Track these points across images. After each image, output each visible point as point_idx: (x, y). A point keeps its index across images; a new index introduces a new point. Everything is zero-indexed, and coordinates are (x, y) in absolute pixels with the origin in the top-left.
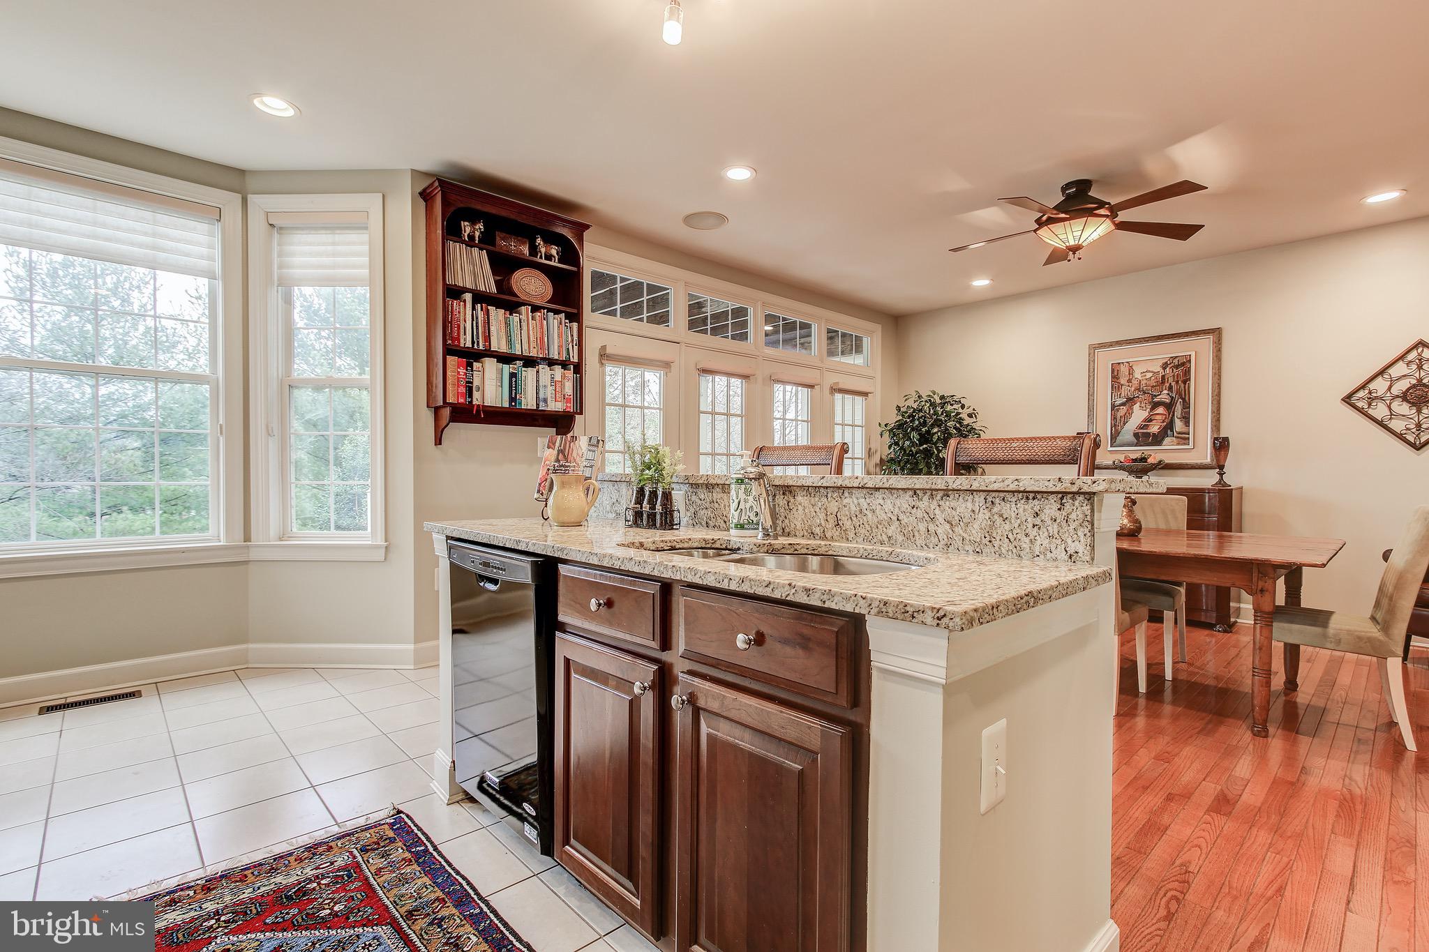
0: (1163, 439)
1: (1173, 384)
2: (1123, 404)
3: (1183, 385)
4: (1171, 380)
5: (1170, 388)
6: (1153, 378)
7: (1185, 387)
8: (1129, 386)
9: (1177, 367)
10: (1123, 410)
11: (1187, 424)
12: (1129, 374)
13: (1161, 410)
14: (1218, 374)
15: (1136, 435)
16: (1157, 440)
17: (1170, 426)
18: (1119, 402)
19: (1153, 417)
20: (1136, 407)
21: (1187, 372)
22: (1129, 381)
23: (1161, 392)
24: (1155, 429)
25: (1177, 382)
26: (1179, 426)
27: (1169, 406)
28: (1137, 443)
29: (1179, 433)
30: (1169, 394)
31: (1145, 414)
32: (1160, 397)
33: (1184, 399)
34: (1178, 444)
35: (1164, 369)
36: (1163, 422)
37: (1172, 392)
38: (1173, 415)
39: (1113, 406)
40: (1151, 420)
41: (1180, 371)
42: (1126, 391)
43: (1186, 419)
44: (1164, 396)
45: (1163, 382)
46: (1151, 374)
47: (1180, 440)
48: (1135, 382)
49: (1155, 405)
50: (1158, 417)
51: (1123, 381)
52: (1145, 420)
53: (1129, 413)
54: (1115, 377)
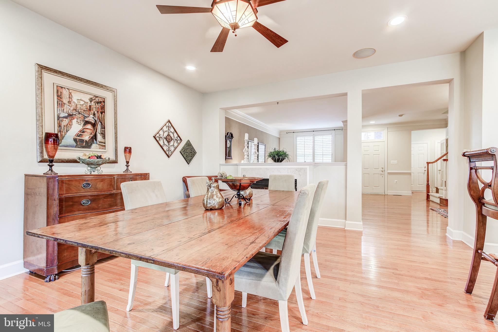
0: (91, 145)
1: (96, 112)
2: (66, 117)
3: (100, 115)
4: (94, 110)
5: (94, 114)
6: (84, 105)
7: (102, 116)
8: (69, 106)
9: (98, 103)
10: (65, 122)
11: (104, 137)
12: (69, 98)
13: (89, 126)
14: (116, 113)
15: (75, 140)
16: (88, 145)
17: (95, 137)
18: (62, 115)
19: (85, 130)
20: (74, 121)
21: (103, 108)
22: (69, 102)
23: (89, 115)
24: (86, 137)
25: (98, 112)
26: (99, 137)
27: (94, 125)
28: (76, 146)
29: (100, 142)
30: (93, 118)
31: (80, 127)
32: (88, 118)
33: (101, 123)
34: (100, 148)
35: (91, 101)
36: (91, 134)
37: (95, 117)
38: (96, 131)
39: (59, 118)
40: (84, 132)
41: (99, 105)
42: (68, 109)
43: (103, 135)
44: (91, 119)
45: (90, 110)
46: (83, 103)
47: (101, 146)
48: (73, 104)
49: (87, 123)
50: (88, 131)
51: (65, 101)
52: (80, 131)
53: (69, 126)
54: (59, 97)
